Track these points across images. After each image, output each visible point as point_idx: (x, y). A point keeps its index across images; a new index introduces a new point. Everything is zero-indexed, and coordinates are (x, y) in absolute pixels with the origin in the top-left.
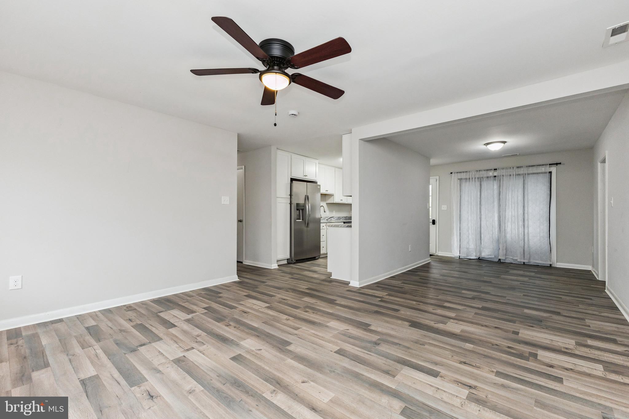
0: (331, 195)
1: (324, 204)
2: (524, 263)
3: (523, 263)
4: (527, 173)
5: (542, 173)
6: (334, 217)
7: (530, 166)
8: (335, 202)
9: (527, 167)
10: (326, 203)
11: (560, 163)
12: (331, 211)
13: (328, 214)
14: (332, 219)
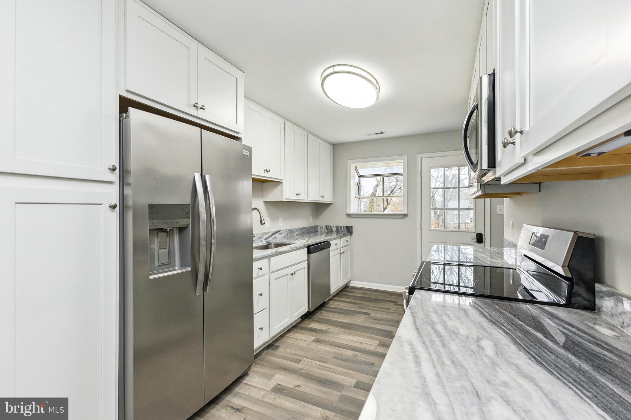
0: (276, 183)
1: (259, 203)
6: (281, 232)
8: (284, 200)
10: (265, 202)
12: (274, 219)
13: (270, 226)
14: (277, 235)
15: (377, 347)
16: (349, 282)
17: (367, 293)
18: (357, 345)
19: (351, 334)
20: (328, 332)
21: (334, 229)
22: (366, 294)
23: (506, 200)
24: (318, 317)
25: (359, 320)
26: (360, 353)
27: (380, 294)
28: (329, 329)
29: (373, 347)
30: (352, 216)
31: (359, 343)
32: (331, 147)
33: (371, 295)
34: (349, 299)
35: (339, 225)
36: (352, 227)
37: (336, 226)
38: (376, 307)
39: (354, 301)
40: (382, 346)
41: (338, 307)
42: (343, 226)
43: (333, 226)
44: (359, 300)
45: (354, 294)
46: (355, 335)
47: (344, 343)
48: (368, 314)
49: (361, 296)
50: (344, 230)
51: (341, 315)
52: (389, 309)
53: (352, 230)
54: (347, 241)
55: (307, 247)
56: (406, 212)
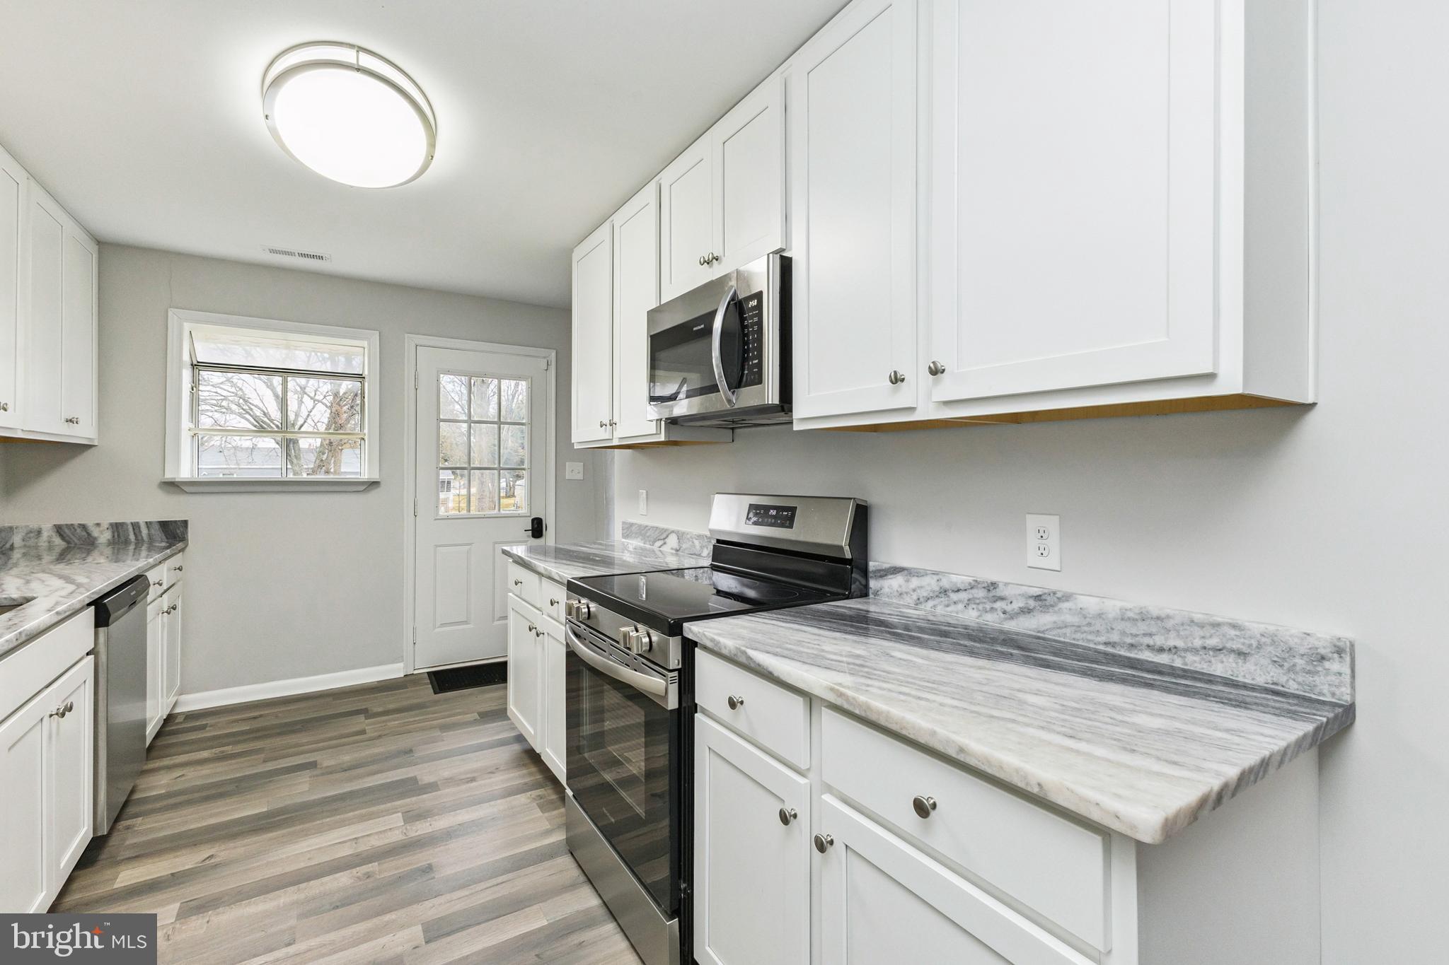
15: (408, 827)
17: (261, 716)
18: (346, 851)
19: (306, 834)
20: (216, 866)
21: (104, 537)
22: (255, 718)
24: (128, 843)
25: (300, 790)
26: (376, 864)
27: (310, 703)
28: (211, 857)
29: (397, 832)
30: (186, 489)
31: (349, 843)
32: (93, 248)
33: (277, 717)
34: (209, 751)
35: (128, 518)
36: (185, 522)
37: (111, 524)
38: (323, 741)
39: (229, 749)
40: (418, 820)
41: (187, 785)
42: (148, 524)
43: (98, 525)
44: (245, 741)
45: (210, 731)
46: (320, 831)
47: (302, 865)
48: (313, 765)
49: (245, 727)
50: (149, 535)
51: (220, 803)
52: (363, 732)
53: (187, 533)
54: (180, 569)
55: (89, 605)
56: (375, 476)
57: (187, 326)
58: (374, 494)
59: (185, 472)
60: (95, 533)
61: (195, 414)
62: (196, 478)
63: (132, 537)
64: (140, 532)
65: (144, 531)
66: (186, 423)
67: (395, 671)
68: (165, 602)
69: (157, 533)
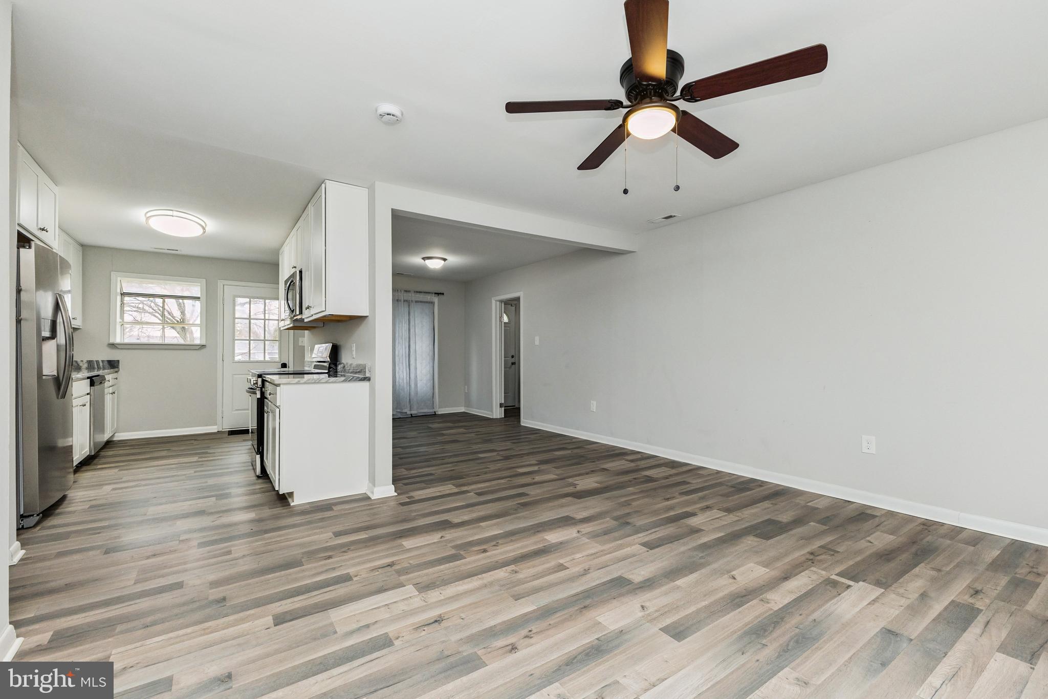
2: (411, 414)
3: (410, 416)
4: (414, 300)
5: (427, 302)
7: (417, 292)
9: (415, 292)
11: (443, 294)
16: (113, 436)
23: (306, 332)
30: (119, 347)
32: (80, 248)
35: (94, 359)
36: (118, 361)
37: (87, 361)
42: (103, 361)
43: (82, 361)
50: (103, 366)
53: (119, 365)
54: (116, 379)
55: (88, 378)
56: (204, 343)
57: (119, 279)
58: (203, 351)
59: (118, 340)
60: (81, 364)
61: (122, 317)
62: (122, 342)
63: (96, 366)
64: (99, 364)
65: (101, 364)
66: (118, 320)
67: (213, 429)
68: (111, 390)
69: (106, 364)
